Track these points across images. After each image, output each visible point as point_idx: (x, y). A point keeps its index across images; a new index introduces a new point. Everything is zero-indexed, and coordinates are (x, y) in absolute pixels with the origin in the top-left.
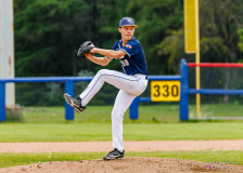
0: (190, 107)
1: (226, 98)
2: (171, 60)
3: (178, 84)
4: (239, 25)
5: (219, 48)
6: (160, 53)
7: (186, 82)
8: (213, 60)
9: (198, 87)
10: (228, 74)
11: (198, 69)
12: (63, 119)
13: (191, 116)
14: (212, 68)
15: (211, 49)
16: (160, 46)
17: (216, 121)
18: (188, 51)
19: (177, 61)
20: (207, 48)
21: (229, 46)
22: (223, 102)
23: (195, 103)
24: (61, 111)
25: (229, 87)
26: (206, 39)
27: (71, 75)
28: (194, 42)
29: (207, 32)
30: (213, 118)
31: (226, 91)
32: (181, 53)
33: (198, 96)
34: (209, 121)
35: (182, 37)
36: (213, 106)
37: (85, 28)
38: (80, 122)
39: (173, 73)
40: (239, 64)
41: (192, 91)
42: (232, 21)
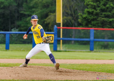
0: (58, 45)
1: (73, 42)
2: (50, 25)
3: (53, 35)
4: (79, 11)
5: (70, 21)
6: (46, 22)
7: (56, 35)
8: (68, 26)
9: (61, 37)
10: (74, 32)
11: (61, 30)
12: (5, 49)
13: (58, 49)
14: (67, 29)
15: (67, 21)
16: (46, 20)
17: (68, 51)
18: (57, 22)
19: (53, 26)
20: (66, 21)
21: (75, 20)
22: (71, 43)
23: (60, 44)
24: (4, 46)
25: (75, 37)
26: (65, 17)
27: (8, 31)
28: (60, 18)
29: (66, 14)
30: (67, 50)
31: (73, 39)
32: (55, 23)
33: (61, 41)
34: (66, 51)
35: (55, 16)
36: (67, 45)
37: (15, 12)
38: (12, 51)
39: (51, 31)
40: (79, 28)
41: (59, 38)
42: (76, 10)
